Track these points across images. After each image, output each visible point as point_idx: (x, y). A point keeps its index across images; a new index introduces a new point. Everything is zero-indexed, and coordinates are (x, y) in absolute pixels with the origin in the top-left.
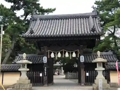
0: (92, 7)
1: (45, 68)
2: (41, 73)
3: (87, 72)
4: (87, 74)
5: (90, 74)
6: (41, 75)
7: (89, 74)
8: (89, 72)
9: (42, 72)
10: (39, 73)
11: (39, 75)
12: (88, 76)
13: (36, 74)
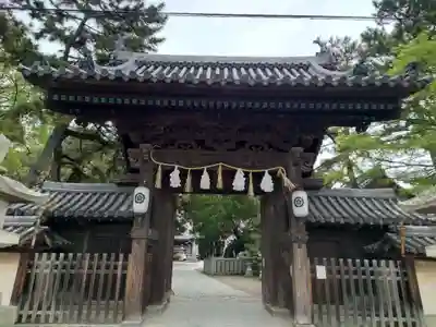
0: (315, 42)
3: (321, 263)
4: (321, 272)
5: (334, 272)
7: (329, 272)
8: (328, 265)
9: (121, 256)
12: (322, 281)
13: (95, 263)
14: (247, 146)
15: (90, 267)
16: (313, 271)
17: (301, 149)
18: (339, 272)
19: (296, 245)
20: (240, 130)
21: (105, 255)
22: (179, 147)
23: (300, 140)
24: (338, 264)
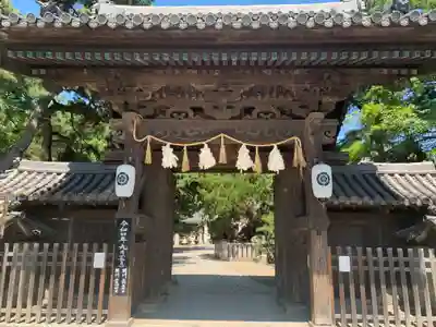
1: (124, 223)
2: (100, 251)
3: (345, 254)
4: (345, 264)
5: (360, 263)
6: (99, 260)
7: (354, 263)
8: (355, 253)
9: (105, 246)
10: (90, 250)
11: (90, 260)
12: (346, 274)
13: (75, 253)
14: (255, 113)
15: (70, 260)
16: (336, 263)
17: (321, 115)
18: (366, 263)
19: (314, 233)
20: (244, 93)
21: (85, 245)
22: (172, 116)
23: (320, 103)
24: (365, 253)
